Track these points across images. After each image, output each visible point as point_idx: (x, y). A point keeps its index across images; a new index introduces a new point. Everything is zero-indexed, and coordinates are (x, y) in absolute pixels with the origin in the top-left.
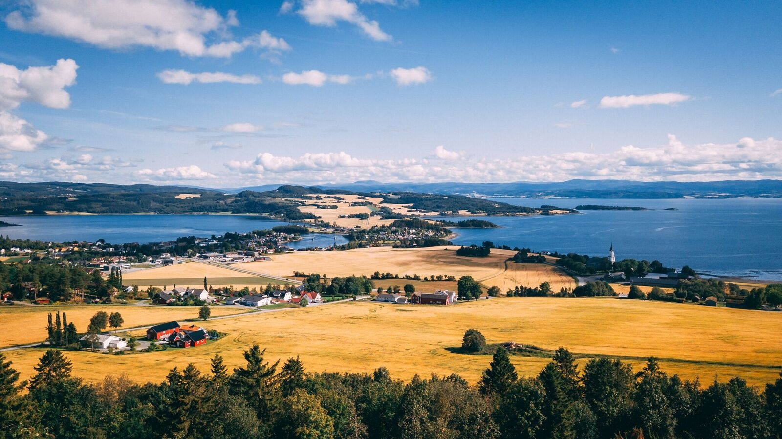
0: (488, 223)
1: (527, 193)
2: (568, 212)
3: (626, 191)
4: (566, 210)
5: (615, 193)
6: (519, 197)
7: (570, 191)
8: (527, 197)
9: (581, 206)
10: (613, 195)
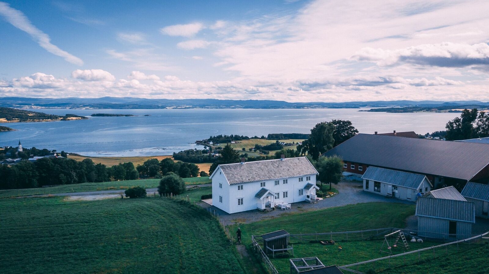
0: (6, 127)
1: (71, 105)
2: (81, 118)
3: (134, 104)
4: (79, 117)
5: (128, 106)
6: (65, 108)
7: (100, 104)
8: (70, 108)
9: (94, 114)
10: (127, 106)
